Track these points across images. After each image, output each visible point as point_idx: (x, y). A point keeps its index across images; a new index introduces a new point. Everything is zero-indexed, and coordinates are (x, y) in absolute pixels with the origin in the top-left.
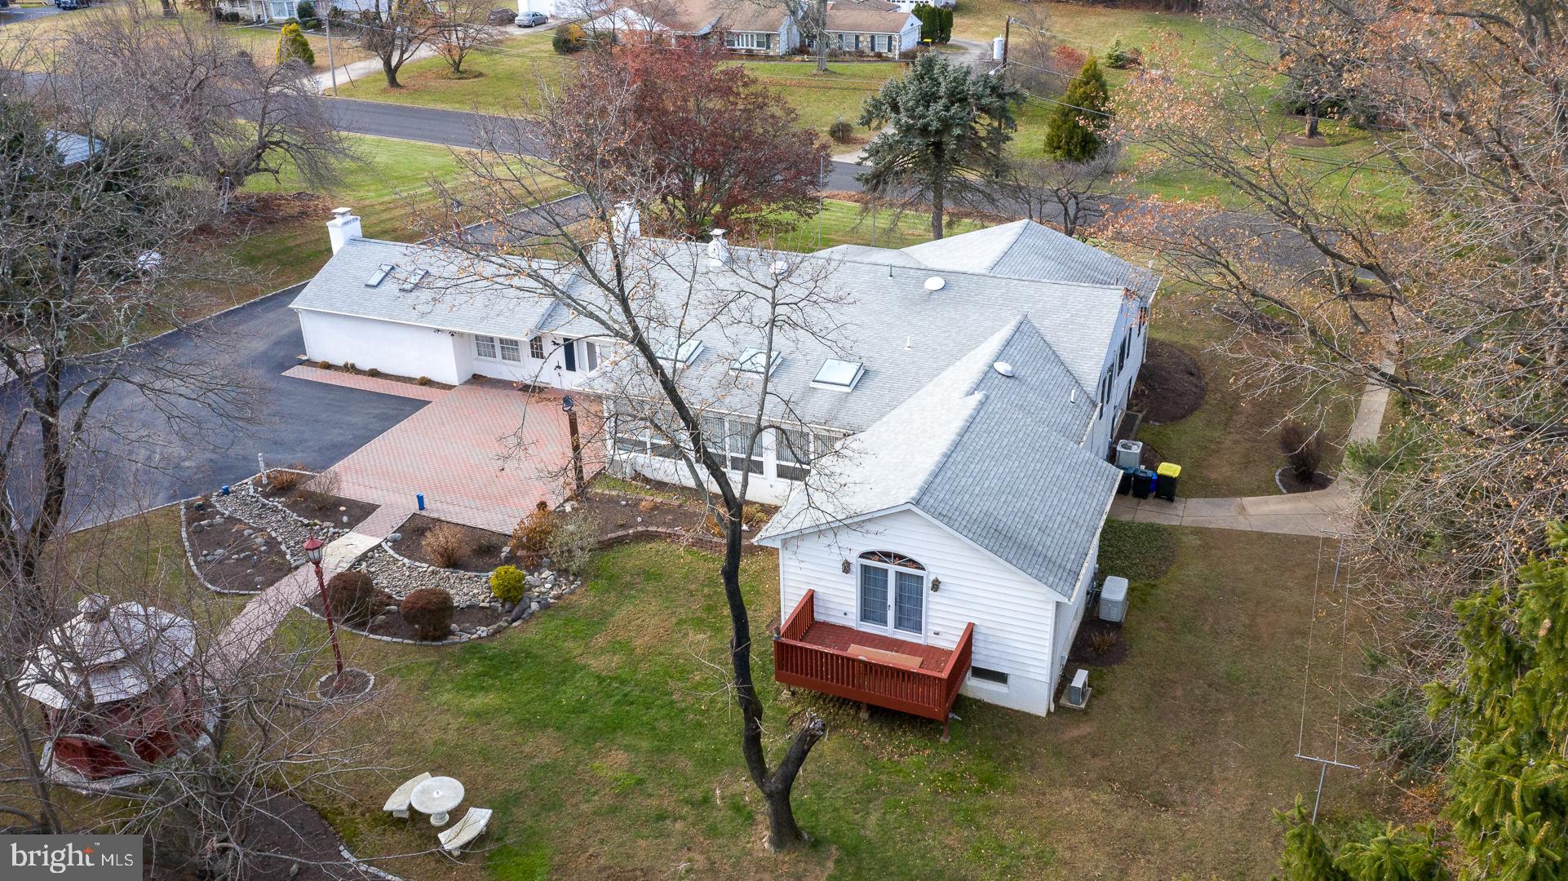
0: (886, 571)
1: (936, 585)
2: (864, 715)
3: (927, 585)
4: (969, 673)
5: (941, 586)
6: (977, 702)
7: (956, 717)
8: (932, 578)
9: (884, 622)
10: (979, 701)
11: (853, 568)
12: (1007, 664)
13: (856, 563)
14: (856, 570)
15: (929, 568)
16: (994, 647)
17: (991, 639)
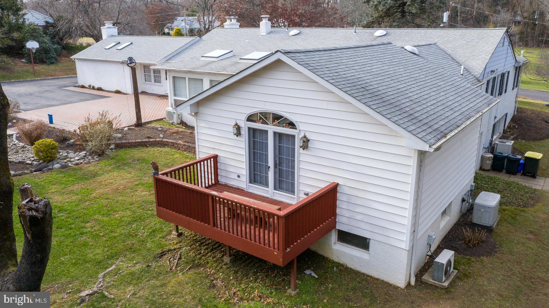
0: (266, 132)
1: (306, 143)
2: (227, 259)
3: (298, 143)
4: (334, 236)
5: (310, 145)
6: (339, 265)
7: (313, 274)
8: (302, 135)
9: (267, 185)
10: (342, 265)
11: (242, 132)
12: (367, 227)
13: (245, 125)
14: (245, 132)
15: (300, 126)
16: (359, 209)
17: (354, 200)
